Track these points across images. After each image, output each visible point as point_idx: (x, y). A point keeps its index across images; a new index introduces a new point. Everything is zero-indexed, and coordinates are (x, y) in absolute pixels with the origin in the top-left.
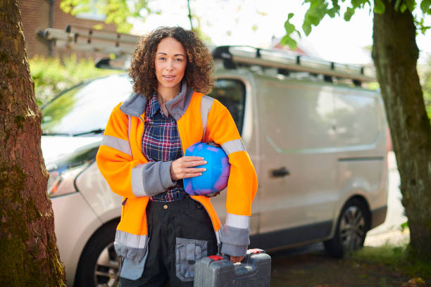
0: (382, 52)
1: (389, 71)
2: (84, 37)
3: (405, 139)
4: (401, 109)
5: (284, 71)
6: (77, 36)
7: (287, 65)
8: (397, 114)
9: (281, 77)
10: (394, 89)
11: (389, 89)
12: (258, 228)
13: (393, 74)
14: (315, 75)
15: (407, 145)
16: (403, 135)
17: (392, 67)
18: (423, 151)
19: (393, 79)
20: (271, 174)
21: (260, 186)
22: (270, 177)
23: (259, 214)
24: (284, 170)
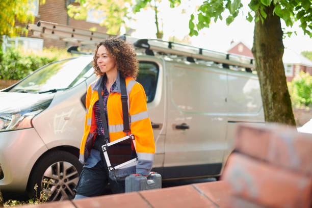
0: (258, 48)
1: (262, 61)
2: (49, 29)
3: (271, 108)
4: (269, 88)
5: (190, 59)
6: (44, 29)
8: (266, 90)
9: (188, 63)
10: (265, 73)
11: (262, 74)
12: (163, 164)
13: (265, 63)
14: (217, 63)
15: (272, 113)
16: (270, 106)
17: (264, 58)
18: (284, 117)
19: (265, 67)
20: (175, 127)
21: (165, 135)
22: (173, 129)
23: (164, 154)
24: (185, 126)
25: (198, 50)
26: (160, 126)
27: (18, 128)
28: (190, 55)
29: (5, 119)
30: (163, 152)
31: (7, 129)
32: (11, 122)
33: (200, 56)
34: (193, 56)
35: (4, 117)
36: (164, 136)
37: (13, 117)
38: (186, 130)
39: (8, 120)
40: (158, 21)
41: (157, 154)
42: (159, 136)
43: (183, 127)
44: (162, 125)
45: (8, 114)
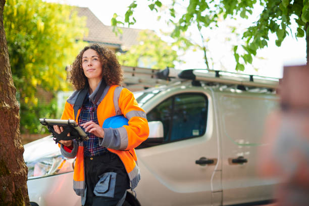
5: (241, 87)
7: (242, 82)
9: (239, 91)
12: (222, 202)
14: (271, 90)
20: (231, 161)
21: (221, 170)
22: (230, 164)
23: (222, 191)
24: (242, 159)
25: (249, 77)
26: (215, 162)
27: (59, 172)
28: (240, 83)
29: (46, 164)
30: (221, 190)
31: (49, 174)
32: (52, 166)
33: (251, 84)
34: (244, 84)
35: (45, 162)
36: (220, 172)
37: (54, 161)
38: (244, 164)
39: (49, 165)
40: (208, 61)
41: (214, 192)
42: (214, 173)
43: (240, 161)
44: (216, 160)
45: (48, 158)
